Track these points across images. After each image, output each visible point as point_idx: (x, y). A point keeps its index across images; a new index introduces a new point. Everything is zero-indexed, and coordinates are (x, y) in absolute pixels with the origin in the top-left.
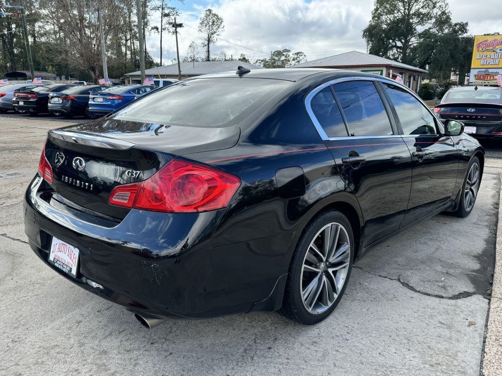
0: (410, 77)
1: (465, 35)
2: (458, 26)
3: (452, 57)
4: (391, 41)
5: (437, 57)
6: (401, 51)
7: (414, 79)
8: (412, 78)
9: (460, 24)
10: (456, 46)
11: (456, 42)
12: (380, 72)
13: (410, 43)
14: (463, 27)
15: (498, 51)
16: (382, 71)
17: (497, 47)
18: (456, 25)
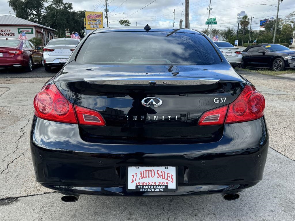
0: (48, 33)
1: (72, 11)
2: (67, 5)
3: (68, 22)
4: (29, 10)
5: (60, 22)
6: (37, 17)
7: (51, 35)
8: (49, 34)
9: (68, 4)
10: (69, 16)
11: (68, 14)
12: (31, 30)
13: (41, 13)
14: (70, 6)
15: (98, 21)
16: (32, 29)
17: (97, 19)
18: (66, 4)
